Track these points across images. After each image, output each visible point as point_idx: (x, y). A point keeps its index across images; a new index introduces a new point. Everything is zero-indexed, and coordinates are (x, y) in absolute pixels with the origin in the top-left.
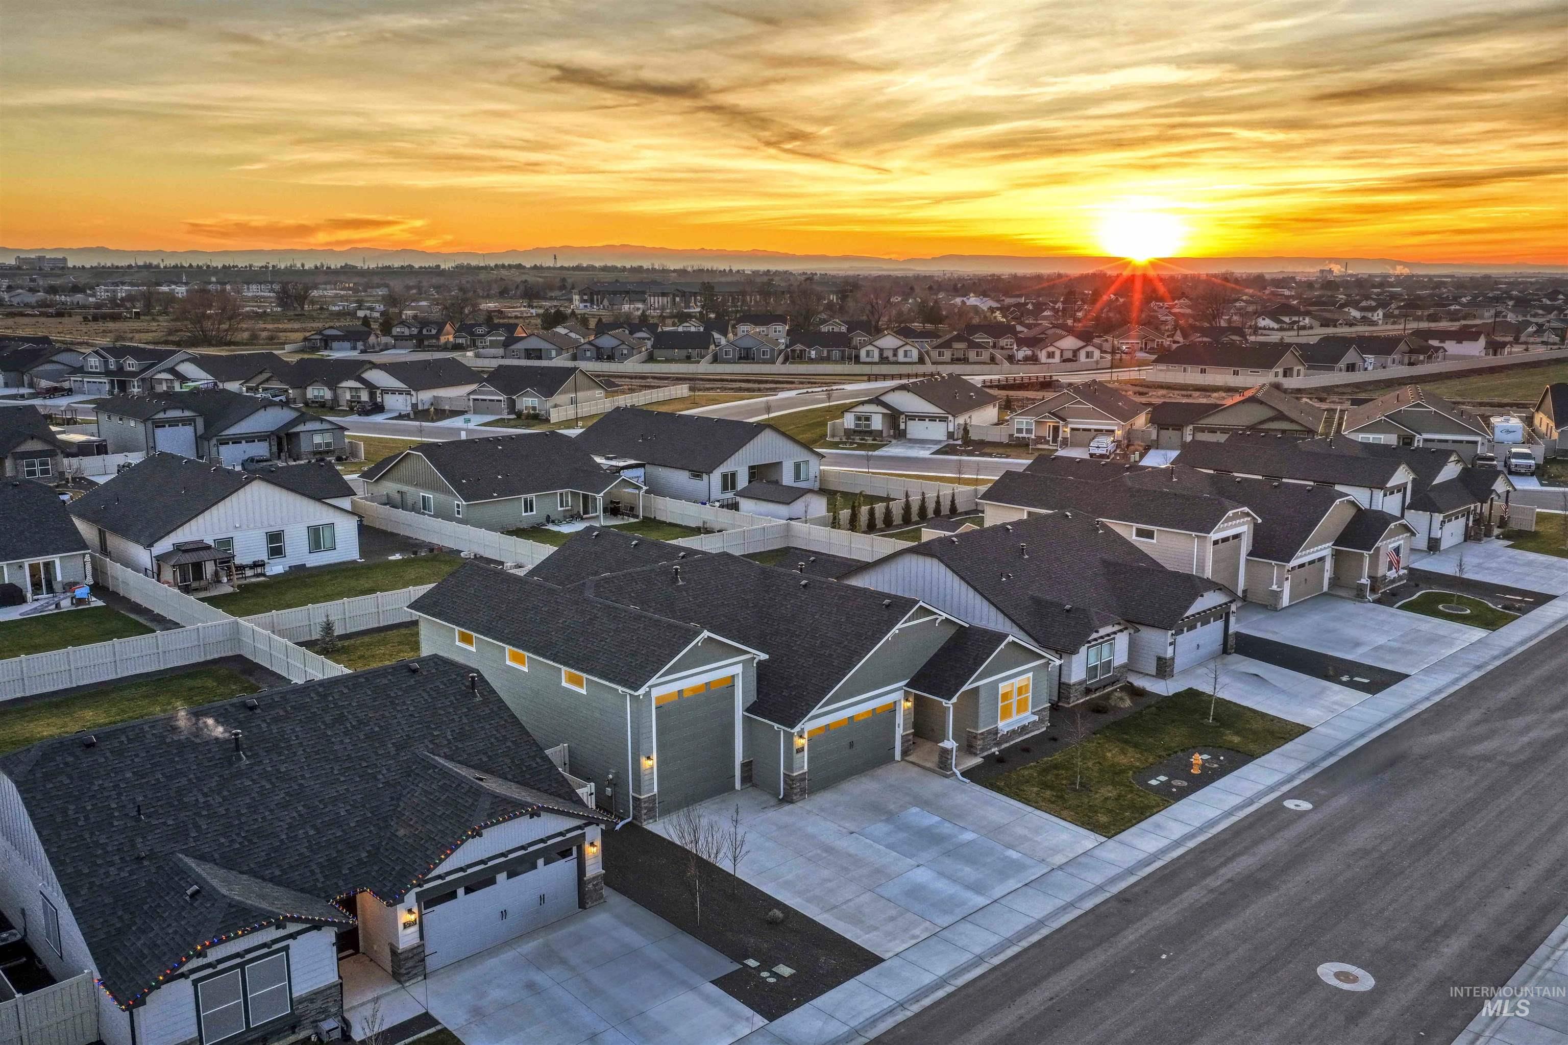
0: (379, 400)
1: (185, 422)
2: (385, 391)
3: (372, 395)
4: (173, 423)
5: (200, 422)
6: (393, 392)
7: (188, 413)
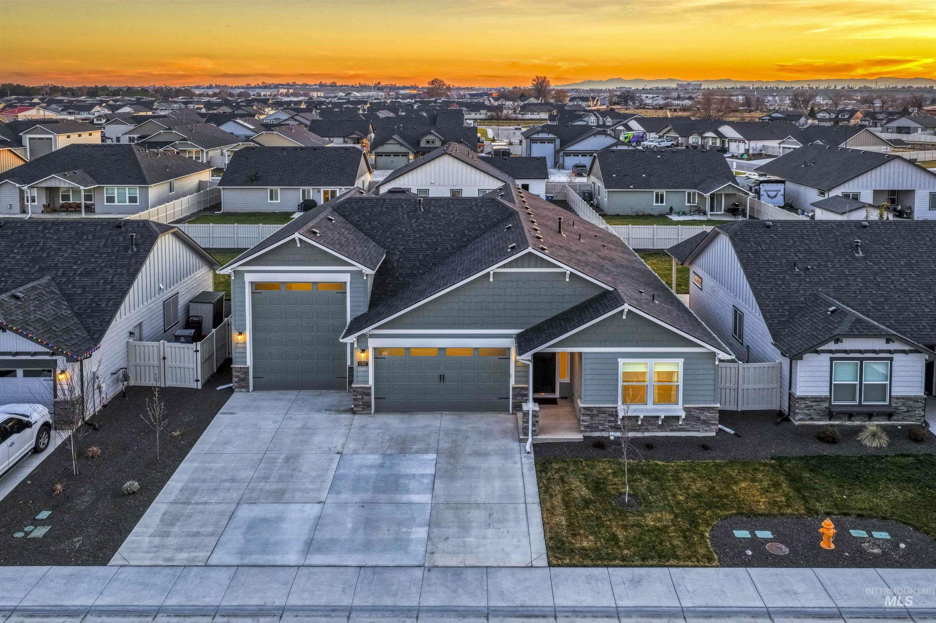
0: (727, 146)
1: (550, 141)
2: (731, 140)
3: (723, 142)
4: (542, 141)
5: (558, 142)
6: (735, 140)
7: (551, 136)
